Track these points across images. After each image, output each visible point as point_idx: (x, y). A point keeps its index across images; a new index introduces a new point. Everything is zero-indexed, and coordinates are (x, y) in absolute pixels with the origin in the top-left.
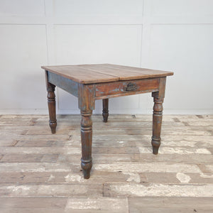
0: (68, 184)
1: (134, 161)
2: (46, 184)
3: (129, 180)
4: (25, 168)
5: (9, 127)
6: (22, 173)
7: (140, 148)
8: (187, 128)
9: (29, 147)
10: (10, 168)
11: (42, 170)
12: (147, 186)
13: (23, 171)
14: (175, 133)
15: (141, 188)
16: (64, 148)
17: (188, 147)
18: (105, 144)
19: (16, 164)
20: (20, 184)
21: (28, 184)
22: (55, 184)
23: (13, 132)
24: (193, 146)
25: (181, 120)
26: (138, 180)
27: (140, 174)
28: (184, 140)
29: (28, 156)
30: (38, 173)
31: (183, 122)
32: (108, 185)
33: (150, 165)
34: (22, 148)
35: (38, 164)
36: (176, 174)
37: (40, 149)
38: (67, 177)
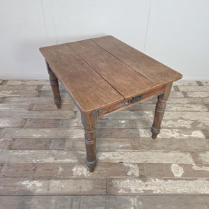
0: (75, 179)
1: (134, 148)
2: (56, 179)
3: (129, 173)
4: (36, 158)
5: (16, 99)
6: (34, 164)
7: (140, 130)
8: (186, 101)
9: (37, 128)
10: (23, 157)
11: (51, 160)
12: (144, 181)
13: (34, 161)
14: (174, 108)
15: (140, 184)
16: (70, 131)
17: (184, 129)
18: (108, 124)
19: (27, 152)
20: (33, 179)
21: (40, 178)
22: (64, 179)
23: (20, 107)
24: (189, 127)
25: (181, 89)
26: (137, 174)
27: (139, 165)
28: (182, 118)
29: (38, 141)
30: (48, 164)
31: (183, 92)
32: (111, 179)
33: (148, 153)
34: (31, 130)
35: (47, 152)
36: (170, 165)
37: (48, 131)
38: (74, 169)
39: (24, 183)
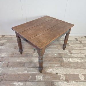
0: (37, 81)
1: (62, 67)
2: (29, 81)
3: (61, 79)
4: (19, 71)
5: (9, 44)
6: (18, 74)
7: (63, 58)
8: (81, 45)
9: (19, 57)
10: (13, 71)
11: (26, 72)
12: (68, 82)
13: (18, 73)
14: (77, 48)
15: (66, 84)
16: (33, 58)
17: (82, 58)
18: (49, 55)
19: (15, 69)
20: (19, 81)
21: (21, 81)
22: (32, 81)
23: (11, 47)
24: (84, 57)
25: (79, 40)
26: (64, 79)
27: (65, 75)
28: (80, 53)
29: (20, 63)
30: (25, 74)
31: (80, 41)
32: (53, 82)
33: (68, 69)
34: (16, 58)
35: (24, 68)
36: (78, 74)
37: (23, 58)
38: (36, 77)
39: (15, 83)
